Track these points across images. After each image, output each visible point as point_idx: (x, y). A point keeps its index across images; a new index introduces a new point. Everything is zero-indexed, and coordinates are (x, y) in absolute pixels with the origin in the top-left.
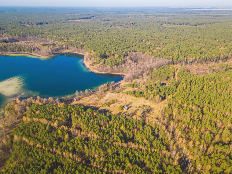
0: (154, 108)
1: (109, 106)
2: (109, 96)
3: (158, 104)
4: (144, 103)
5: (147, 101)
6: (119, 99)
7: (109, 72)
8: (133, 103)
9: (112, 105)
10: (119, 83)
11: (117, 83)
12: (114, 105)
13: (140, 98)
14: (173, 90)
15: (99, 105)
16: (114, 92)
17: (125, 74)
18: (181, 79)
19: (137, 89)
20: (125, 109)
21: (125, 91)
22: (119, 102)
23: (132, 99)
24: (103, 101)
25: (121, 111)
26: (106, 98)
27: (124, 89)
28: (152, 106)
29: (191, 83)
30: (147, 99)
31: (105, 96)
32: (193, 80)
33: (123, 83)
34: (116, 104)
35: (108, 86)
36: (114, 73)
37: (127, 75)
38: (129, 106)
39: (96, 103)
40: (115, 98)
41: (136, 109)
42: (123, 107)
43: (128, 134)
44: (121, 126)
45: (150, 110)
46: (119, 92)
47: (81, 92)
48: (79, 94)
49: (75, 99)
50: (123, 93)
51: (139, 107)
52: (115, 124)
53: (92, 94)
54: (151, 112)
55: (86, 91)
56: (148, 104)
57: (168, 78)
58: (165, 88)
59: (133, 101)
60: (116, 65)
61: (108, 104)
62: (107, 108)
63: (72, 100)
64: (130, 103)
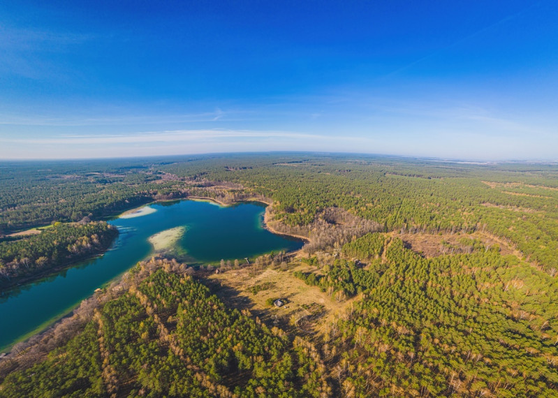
0: (329, 311)
1: (255, 293)
2: (269, 274)
3: (339, 304)
4: (315, 298)
5: (323, 295)
6: (279, 285)
7: (288, 233)
8: (297, 295)
9: (260, 293)
10: (295, 253)
11: (291, 254)
12: (265, 292)
13: (313, 287)
14: (373, 281)
15: (242, 289)
16: (277, 268)
17: (309, 239)
18: (391, 262)
19: (316, 268)
20: (277, 305)
21: (297, 269)
22: (275, 290)
23: (299, 288)
24: (252, 282)
25: (269, 307)
26: (260, 277)
27: (298, 265)
28: (327, 307)
29: (406, 273)
30: (324, 290)
31: (261, 273)
32: (411, 267)
33: (301, 254)
34: (269, 291)
35: (272, 257)
36: (294, 236)
37: (312, 241)
38: (285, 300)
39: (240, 284)
40: (272, 281)
41: (297, 308)
42: (274, 301)
43: (242, 361)
44: (237, 343)
45: (320, 315)
46: (285, 270)
47: (229, 262)
48: (226, 264)
49: (217, 271)
50: (291, 272)
51: (303, 306)
52: (230, 336)
53: (245, 266)
54: (320, 320)
55: (236, 262)
56: (322, 301)
57: (370, 256)
58: (361, 276)
59: (299, 290)
60: (298, 223)
61: (256, 290)
62: (251, 296)
63: (212, 271)
64: (293, 295)
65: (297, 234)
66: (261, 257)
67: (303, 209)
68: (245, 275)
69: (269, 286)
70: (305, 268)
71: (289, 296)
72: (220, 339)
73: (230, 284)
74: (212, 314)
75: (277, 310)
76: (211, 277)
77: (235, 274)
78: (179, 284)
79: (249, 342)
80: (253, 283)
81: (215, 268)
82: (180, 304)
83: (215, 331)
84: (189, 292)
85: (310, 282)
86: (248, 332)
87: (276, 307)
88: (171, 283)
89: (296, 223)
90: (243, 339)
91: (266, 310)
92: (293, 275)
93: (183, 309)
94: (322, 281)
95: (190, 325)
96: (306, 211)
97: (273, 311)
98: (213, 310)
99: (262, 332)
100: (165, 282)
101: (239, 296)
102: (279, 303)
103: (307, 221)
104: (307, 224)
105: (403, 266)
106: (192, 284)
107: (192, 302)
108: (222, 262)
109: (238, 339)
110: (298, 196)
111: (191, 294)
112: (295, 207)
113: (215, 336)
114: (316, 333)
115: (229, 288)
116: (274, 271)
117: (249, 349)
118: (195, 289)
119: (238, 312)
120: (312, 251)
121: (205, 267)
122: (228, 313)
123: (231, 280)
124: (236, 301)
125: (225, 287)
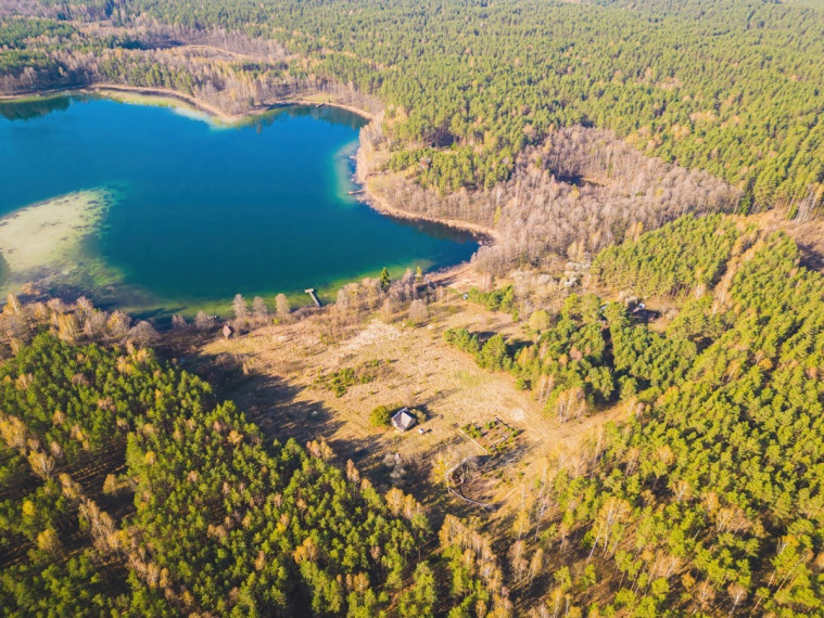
0: (537, 445)
1: (341, 391)
2: (377, 335)
3: (565, 428)
4: (501, 408)
5: (523, 398)
6: (406, 367)
7: (432, 215)
8: (452, 398)
9: (355, 391)
10: (450, 274)
11: (440, 277)
12: (368, 387)
13: (497, 374)
14: (675, 364)
15: (305, 379)
16: (401, 319)
17: (494, 233)
18: (743, 310)
19: (508, 318)
20: (399, 425)
21: (455, 322)
22: (395, 381)
23: (458, 376)
24: (331, 360)
25: (379, 431)
26: (352, 345)
27: (459, 309)
28: (531, 436)
29: (785, 346)
30: (528, 385)
31: (354, 333)
32: (806, 329)
33: (468, 277)
34: (377, 385)
35: (384, 287)
36: (451, 223)
37: (504, 238)
38: (421, 412)
39: (298, 367)
40: (387, 356)
41: (451, 434)
42: (392, 413)
43: (318, 589)
44: (303, 539)
45: (510, 456)
46: (421, 325)
47: (258, 301)
48: (250, 309)
49: (226, 331)
50: (437, 330)
51: (468, 427)
52: (285, 518)
53: (307, 314)
54: (510, 469)
55: (281, 301)
56: (517, 416)
57: (679, 288)
58: (638, 347)
59: (458, 382)
60: (466, 185)
61: (341, 382)
62: (330, 400)
63: (213, 332)
64: (441, 394)
65: (457, 215)
66: (353, 286)
67: (479, 135)
68: (310, 341)
69: (377, 370)
70: (477, 317)
71: (431, 400)
72: (259, 529)
73: (269, 366)
74: (228, 457)
75: (400, 439)
76: (210, 349)
77: (281, 338)
78: (117, 374)
79: (333, 534)
80: (335, 362)
81: (219, 322)
82: (131, 436)
83: (244, 508)
84: (154, 399)
85: (490, 359)
86: (328, 506)
87: (398, 432)
88: (90, 375)
89: (456, 181)
90: (316, 525)
91: (372, 439)
92: (443, 340)
93: (145, 451)
94: (524, 356)
95: (172, 497)
96: (490, 141)
97: (389, 442)
98: (229, 447)
99: (362, 502)
100: (68, 373)
101: (295, 401)
102: (406, 420)
103: (490, 177)
104: (492, 186)
105: (782, 323)
106: (156, 374)
107: (166, 427)
108: (238, 304)
109: (303, 525)
110: (465, 89)
111: (159, 403)
112: (456, 128)
113: (246, 522)
114: (497, 506)
115: (266, 379)
116: (391, 328)
117: (334, 554)
118: (169, 389)
119: (298, 449)
120: (500, 268)
121: (190, 321)
122: (273, 452)
123: (272, 355)
124: (291, 417)
125: (255, 377)
